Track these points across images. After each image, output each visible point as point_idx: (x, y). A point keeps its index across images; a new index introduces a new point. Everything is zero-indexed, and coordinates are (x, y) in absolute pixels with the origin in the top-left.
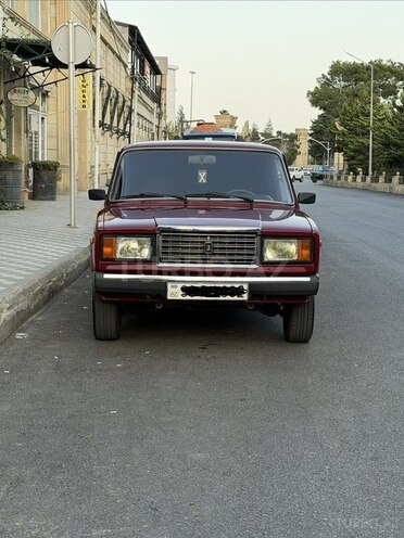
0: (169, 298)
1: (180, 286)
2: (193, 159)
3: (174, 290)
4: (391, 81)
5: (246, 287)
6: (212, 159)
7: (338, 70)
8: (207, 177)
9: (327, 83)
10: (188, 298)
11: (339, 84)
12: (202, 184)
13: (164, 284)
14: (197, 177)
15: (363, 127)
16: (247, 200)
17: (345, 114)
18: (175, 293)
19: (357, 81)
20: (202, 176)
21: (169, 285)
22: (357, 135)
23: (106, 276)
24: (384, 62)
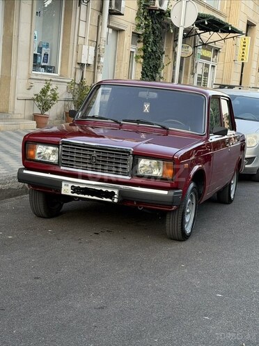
0: (63, 193)
1: (70, 185)
2: (143, 94)
3: (66, 188)
5: (116, 192)
6: (154, 95)
8: (150, 108)
10: (75, 195)
12: (146, 113)
13: (60, 182)
14: (143, 108)
16: (164, 128)
18: (66, 190)
20: (147, 107)
21: (63, 184)
23: (25, 172)
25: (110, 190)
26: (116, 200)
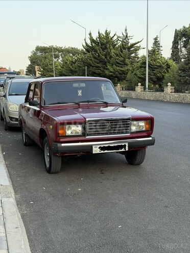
0: (94, 153)
1: (98, 146)
2: (75, 85)
3: (96, 149)
4: (57, 53)
5: (127, 144)
6: (83, 85)
7: (38, 49)
9: (35, 54)
10: (102, 152)
11: (39, 54)
12: (80, 96)
13: (91, 147)
14: (77, 93)
15: (50, 69)
16: (105, 103)
17: (43, 64)
18: (96, 150)
19: (45, 53)
20: (80, 93)
21: (94, 147)
22: (49, 72)
23: (63, 145)
24: (54, 46)
25: (123, 144)
26: (127, 150)
